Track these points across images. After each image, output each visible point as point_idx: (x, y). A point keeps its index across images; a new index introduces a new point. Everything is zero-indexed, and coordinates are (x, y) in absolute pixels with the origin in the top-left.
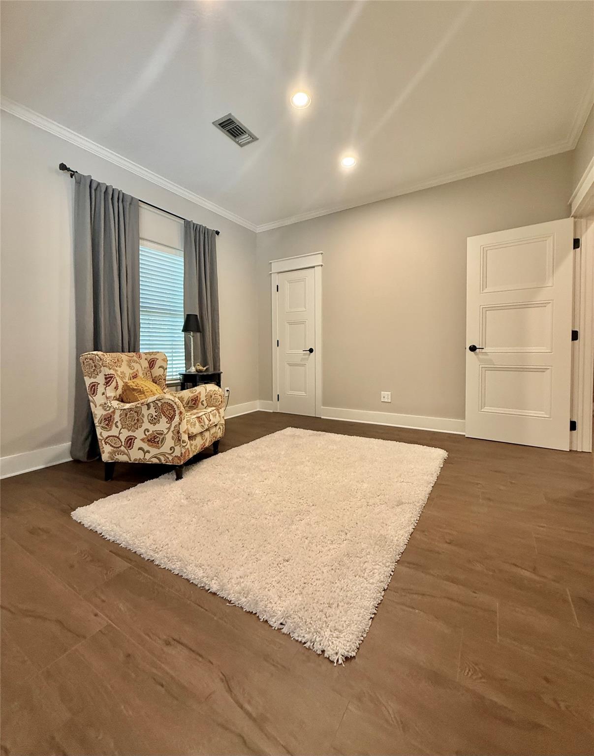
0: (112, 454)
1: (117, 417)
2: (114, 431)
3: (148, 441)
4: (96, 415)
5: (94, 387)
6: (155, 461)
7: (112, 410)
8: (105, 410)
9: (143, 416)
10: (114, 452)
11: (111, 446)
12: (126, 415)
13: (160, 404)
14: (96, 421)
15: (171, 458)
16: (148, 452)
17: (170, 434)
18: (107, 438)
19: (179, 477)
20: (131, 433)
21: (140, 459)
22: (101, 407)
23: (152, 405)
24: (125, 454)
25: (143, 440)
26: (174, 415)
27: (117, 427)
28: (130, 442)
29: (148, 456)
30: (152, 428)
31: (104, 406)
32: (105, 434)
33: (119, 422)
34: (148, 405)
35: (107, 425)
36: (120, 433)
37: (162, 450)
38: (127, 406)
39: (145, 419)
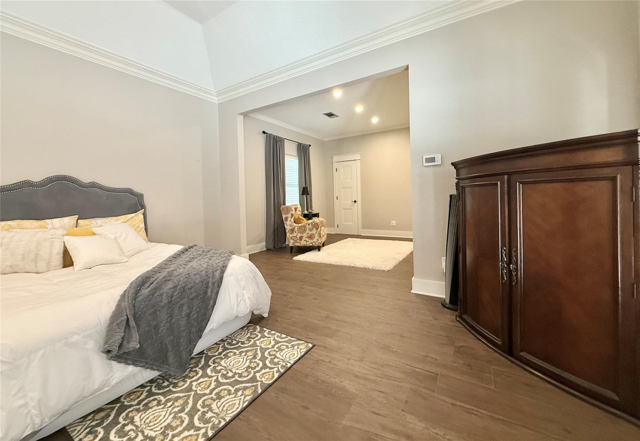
0: (293, 243)
1: (296, 229)
2: (295, 234)
3: (308, 237)
4: (287, 229)
5: (286, 218)
6: (311, 245)
7: (294, 226)
8: (291, 227)
9: (307, 228)
10: (294, 242)
11: (293, 240)
12: (300, 228)
13: (313, 224)
14: (287, 231)
15: (317, 243)
16: (308, 241)
17: (317, 234)
18: (291, 237)
19: (319, 250)
20: (301, 235)
21: (305, 244)
22: (289, 226)
23: (310, 224)
24: (298, 242)
25: (306, 237)
26: (318, 228)
27: (296, 233)
28: (301, 238)
29: (308, 243)
30: (310, 233)
31: (290, 225)
32: (291, 236)
33: (297, 231)
34: (309, 224)
35: (292, 232)
36: (297, 235)
37: (314, 240)
38: (300, 225)
39: (308, 229)
